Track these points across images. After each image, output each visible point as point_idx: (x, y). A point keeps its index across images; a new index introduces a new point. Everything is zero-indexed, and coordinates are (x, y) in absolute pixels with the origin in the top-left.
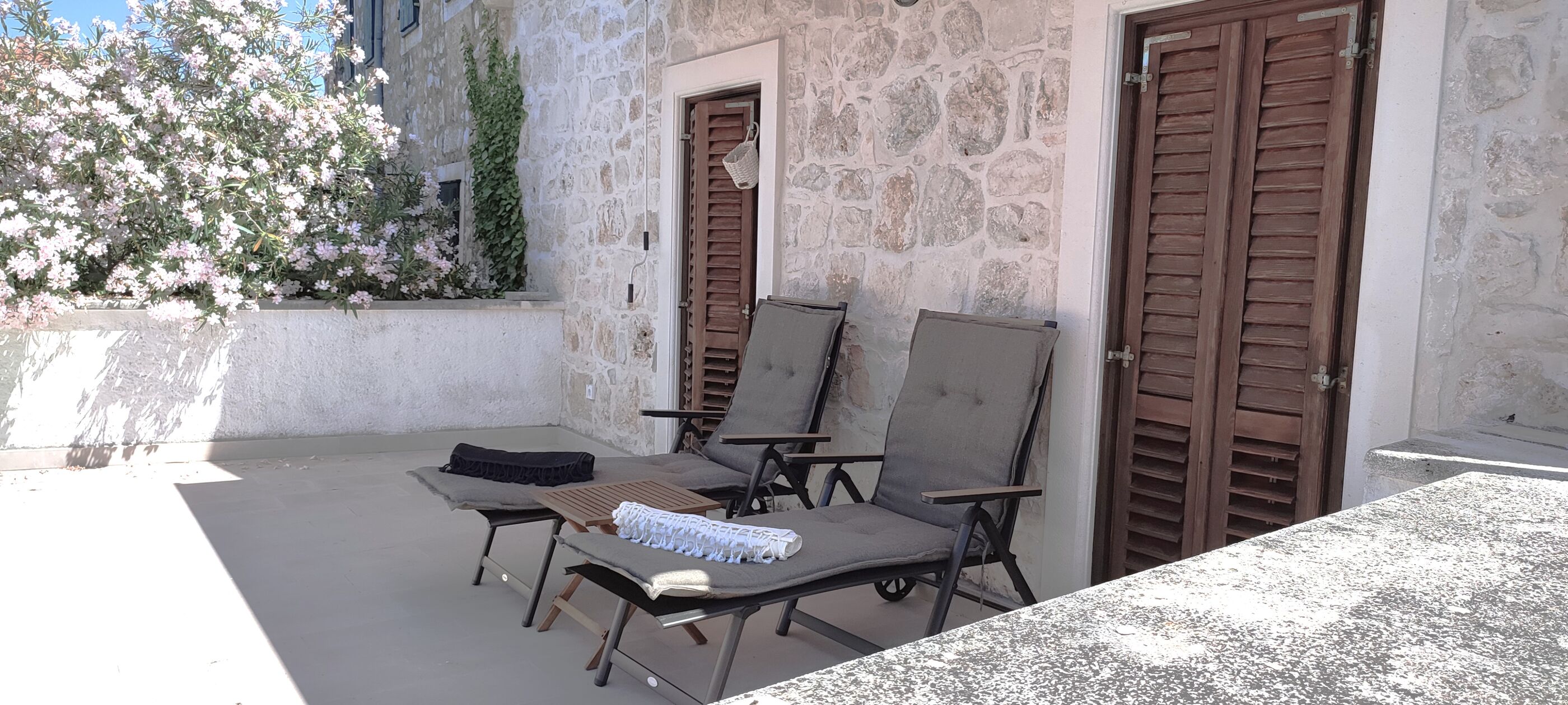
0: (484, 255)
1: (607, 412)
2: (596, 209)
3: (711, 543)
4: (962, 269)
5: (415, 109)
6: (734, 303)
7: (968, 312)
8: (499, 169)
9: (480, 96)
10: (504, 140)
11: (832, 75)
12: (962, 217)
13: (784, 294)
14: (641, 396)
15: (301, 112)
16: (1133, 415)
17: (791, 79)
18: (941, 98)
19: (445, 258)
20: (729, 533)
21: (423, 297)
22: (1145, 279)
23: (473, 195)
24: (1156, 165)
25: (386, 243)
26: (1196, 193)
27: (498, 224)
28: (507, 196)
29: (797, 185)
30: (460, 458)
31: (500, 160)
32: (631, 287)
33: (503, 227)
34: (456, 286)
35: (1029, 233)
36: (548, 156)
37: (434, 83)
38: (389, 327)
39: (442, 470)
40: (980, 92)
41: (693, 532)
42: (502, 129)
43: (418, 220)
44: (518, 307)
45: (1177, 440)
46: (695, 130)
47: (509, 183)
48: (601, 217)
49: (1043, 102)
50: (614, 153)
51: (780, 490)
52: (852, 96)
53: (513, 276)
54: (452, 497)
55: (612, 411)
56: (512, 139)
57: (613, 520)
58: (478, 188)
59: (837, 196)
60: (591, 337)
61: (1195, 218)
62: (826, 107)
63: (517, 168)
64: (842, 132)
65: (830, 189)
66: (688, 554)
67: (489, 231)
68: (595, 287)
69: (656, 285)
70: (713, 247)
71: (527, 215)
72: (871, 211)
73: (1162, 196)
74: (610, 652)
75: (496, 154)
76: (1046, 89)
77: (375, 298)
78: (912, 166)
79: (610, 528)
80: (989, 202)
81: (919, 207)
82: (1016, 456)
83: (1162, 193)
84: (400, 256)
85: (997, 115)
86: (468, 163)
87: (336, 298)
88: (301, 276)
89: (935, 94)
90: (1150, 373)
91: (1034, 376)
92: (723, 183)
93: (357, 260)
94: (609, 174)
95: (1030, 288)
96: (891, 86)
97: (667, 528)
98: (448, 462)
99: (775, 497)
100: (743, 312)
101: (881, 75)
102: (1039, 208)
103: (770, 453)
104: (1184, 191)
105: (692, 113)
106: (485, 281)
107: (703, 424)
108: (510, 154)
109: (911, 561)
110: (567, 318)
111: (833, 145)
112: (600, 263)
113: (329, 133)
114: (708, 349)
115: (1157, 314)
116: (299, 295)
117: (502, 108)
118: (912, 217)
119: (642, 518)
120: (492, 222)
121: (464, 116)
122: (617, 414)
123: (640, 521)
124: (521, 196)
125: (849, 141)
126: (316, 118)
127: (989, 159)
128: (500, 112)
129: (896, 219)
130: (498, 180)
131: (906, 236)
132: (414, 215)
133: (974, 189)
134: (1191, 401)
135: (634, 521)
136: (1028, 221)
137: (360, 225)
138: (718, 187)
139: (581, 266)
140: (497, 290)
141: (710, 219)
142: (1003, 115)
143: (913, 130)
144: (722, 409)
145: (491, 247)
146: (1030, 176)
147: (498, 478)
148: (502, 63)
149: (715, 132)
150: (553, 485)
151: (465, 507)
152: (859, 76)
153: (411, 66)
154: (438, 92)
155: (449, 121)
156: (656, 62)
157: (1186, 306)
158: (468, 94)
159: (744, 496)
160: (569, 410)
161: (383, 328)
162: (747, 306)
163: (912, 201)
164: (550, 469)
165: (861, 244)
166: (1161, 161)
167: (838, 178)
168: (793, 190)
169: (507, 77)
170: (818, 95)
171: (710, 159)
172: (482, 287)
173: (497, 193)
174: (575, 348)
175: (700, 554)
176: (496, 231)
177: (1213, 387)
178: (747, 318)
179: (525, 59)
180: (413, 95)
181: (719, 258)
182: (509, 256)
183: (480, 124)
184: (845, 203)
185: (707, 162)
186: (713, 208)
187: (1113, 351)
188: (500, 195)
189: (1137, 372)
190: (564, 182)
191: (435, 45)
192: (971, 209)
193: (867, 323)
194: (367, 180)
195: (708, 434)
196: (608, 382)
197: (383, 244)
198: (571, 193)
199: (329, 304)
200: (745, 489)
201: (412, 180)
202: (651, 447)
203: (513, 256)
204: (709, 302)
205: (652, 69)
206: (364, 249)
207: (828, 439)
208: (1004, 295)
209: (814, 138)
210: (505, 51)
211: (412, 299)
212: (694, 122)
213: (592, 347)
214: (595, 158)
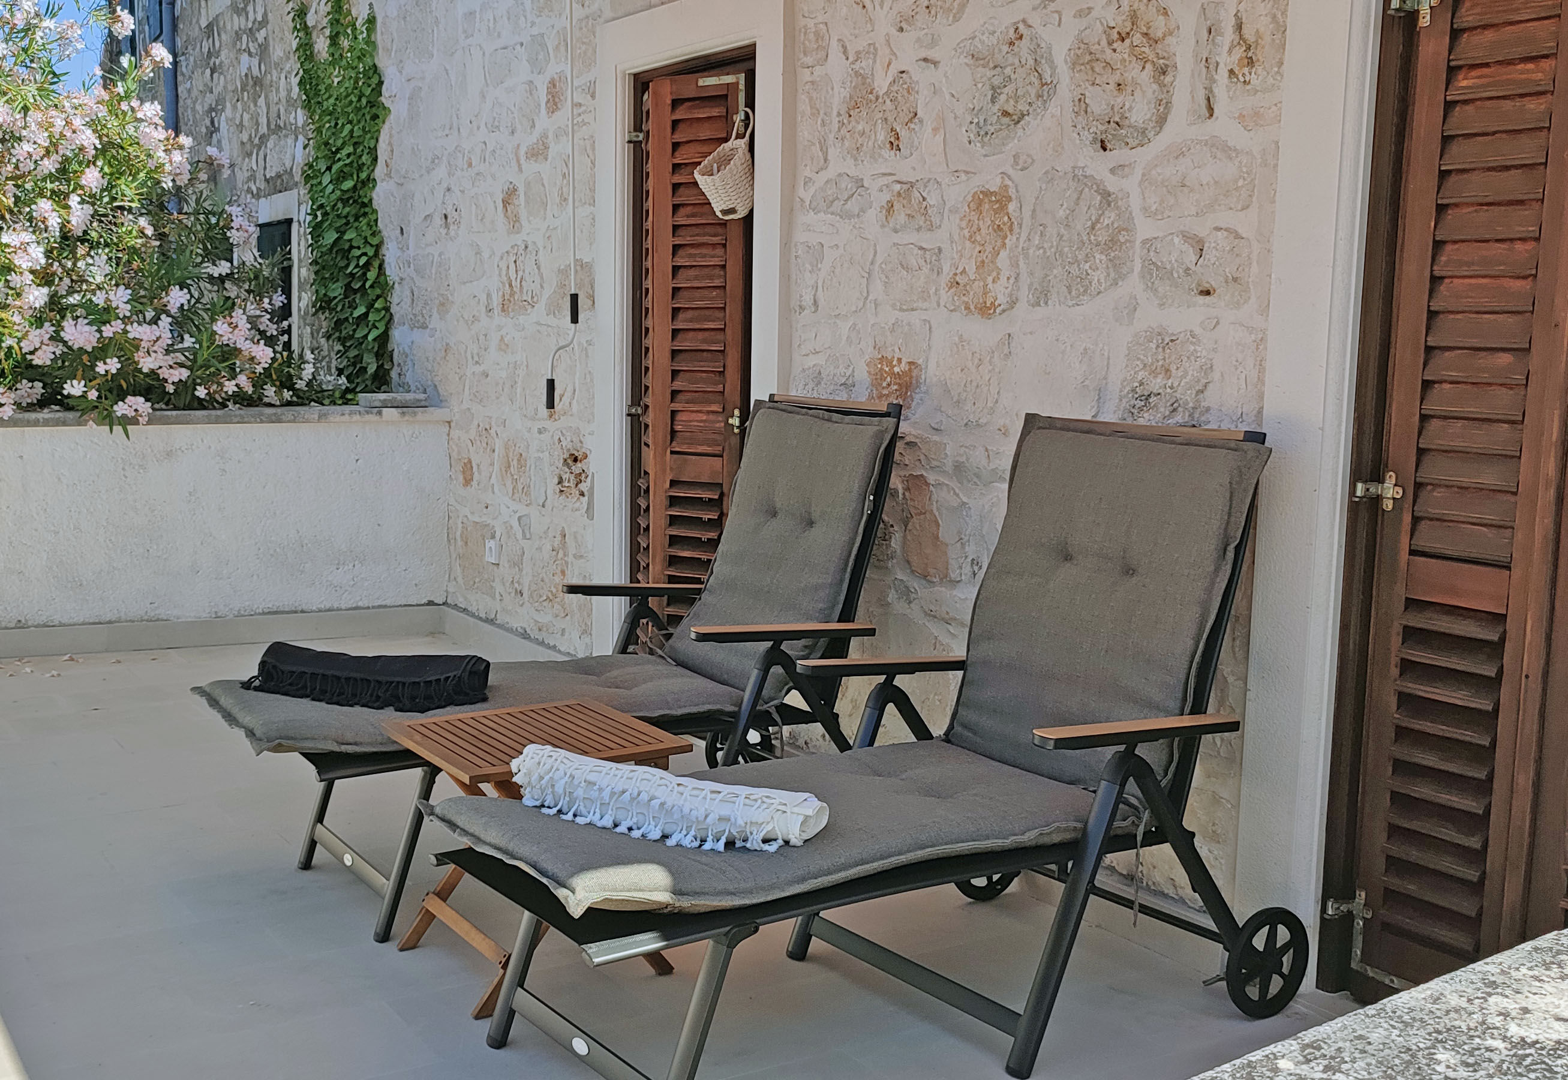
0: (328, 337)
1: (518, 582)
2: (497, 259)
3: (675, 817)
4: (1097, 345)
5: (223, 110)
6: (715, 408)
7: (1110, 416)
8: (348, 199)
9: (317, 85)
10: (354, 154)
11: (873, 25)
12: (1098, 256)
13: (798, 391)
14: (570, 558)
15: (34, 116)
16: (1400, 592)
17: (805, 33)
18: (1060, 55)
19: (262, 342)
20: (705, 798)
21: (230, 404)
22: (1423, 356)
23: (310, 242)
24: (1446, 156)
25: (170, 320)
26: (1521, 202)
27: (348, 286)
28: (361, 243)
29: (816, 211)
30: (274, 667)
31: (348, 184)
32: (551, 384)
33: (355, 291)
34: (283, 386)
35: (1213, 282)
36: (421, 176)
37: (250, 69)
38: (179, 453)
39: (247, 685)
40: (1127, 41)
41: (644, 797)
42: (352, 137)
43: (223, 283)
44: (377, 418)
45: (1480, 636)
46: (650, 126)
47: (364, 221)
48: (504, 272)
49: (1239, 52)
50: (523, 167)
51: (792, 716)
52: (907, 57)
53: (372, 369)
54: (258, 733)
55: (526, 581)
56: (366, 151)
57: (512, 775)
58: (317, 230)
59: (883, 226)
60: (492, 464)
61: (1519, 246)
62: (864, 78)
63: (374, 195)
64: (891, 119)
65: (873, 215)
66: (636, 834)
67: (335, 298)
68: (497, 384)
69: (592, 380)
70: (681, 316)
71: (392, 272)
72: (940, 250)
73: (1457, 210)
74: (511, 993)
75: (341, 176)
76: (1245, 31)
77: (156, 406)
78: (1011, 172)
79: (510, 789)
80: (1144, 229)
81: (1022, 240)
82: (1194, 665)
83: (1456, 205)
84: (193, 340)
85: (1156, 80)
86: (301, 193)
87: (97, 407)
88: (43, 375)
89: (1050, 48)
90: (1431, 519)
91: (1226, 529)
92: (696, 210)
93: (125, 348)
94: (516, 202)
95: (1216, 375)
96: (973, 38)
97: (601, 790)
98: (256, 673)
99: (785, 728)
100: (731, 421)
101: (956, 19)
102: (1232, 237)
103: (775, 657)
104: (1498, 199)
105: (646, 97)
106: (329, 378)
107: (668, 605)
108: (363, 175)
109: (1015, 845)
110: (455, 433)
111: (876, 140)
112: (504, 346)
113: (82, 149)
114: (673, 483)
115: (1445, 418)
116: (42, 403)
117: (351, 102)
118: (1010, 258)
119: (561, 773)
120: (339, 284)
121: (296, 118)
122: (534, 587)
123: (556, 778)
124: (382, 243)
125: (903, 133)
126: (59, 123)
127: (1143, 156)
128: (349, 109)
129: (983, 262)
130: (346, 217)
131: (1000, 292)
132: (216, 275)
133: (1118, 208)
134: (1509, 568)
135: (547, 778)
136: (1213, 260)
137: (129, 291)
138: (688, 216)
139: (475, 352)
140: (348, 390)
141: (676, 269)
142: (1168, 79)
143: (1011, 111)
144: (699, 581)
145: (339, 324)
146: (1216, 182)
147: (335, 699)
148: (349, 31)
149: (681, 126)
150: (422, 711)
151: (278, 749)
152: (919, 24)
153: (217, 44)
154: (258, 82)
155: (273, 127)
156: (587, 17)
157: (1502, 402)
158: (300, 83)
159: (734, 726)
160: (460, 579)
161: (169, 454)
162: (737, 412)
163: (1011, 230)
164: (419, 683)
165: (925, 305)
166: (1455, 148)
167: (886, 197)
168: (810, 217)
169: (357, 53)
170: (851, 59)
171: (673, 172)
172: (324, 387)
173: (346, 237)
174: (468, 482)
175: (656, 834)
176: (346, 297)
177: (1551, 547)
178: (736, 431)
179: (384, 23)
180: (220, 88)
181: (691, 334)
182: (366, 336)
183: (319, 130)
184: (897, 238)
185: (668, 175)
186: (681, 252)
187: (1365, 482)
188: (350, 240)
189: (1407, 519)
190: (446, 217)
191: (250, 8)
192: (1113, 242)
193: (936, 438)
194: (143, 222)
195: (676, 620)
196: (519, 536)
197: (165, 320)
198: (457, 235)
199: (85, 417)
200: (735, 715)
201: (213, 220)
202: (587, 640)
203: (370, 338)
204: (676, 406)
205: (581, 29)
206: (136, 331)
207: (871, 632)
208: (1171, 388)
209: (844, 131)
210: (354, 13)
211: (214, 408)
212: (648, 112)
213: (493, 480)
214: (493, 177)
